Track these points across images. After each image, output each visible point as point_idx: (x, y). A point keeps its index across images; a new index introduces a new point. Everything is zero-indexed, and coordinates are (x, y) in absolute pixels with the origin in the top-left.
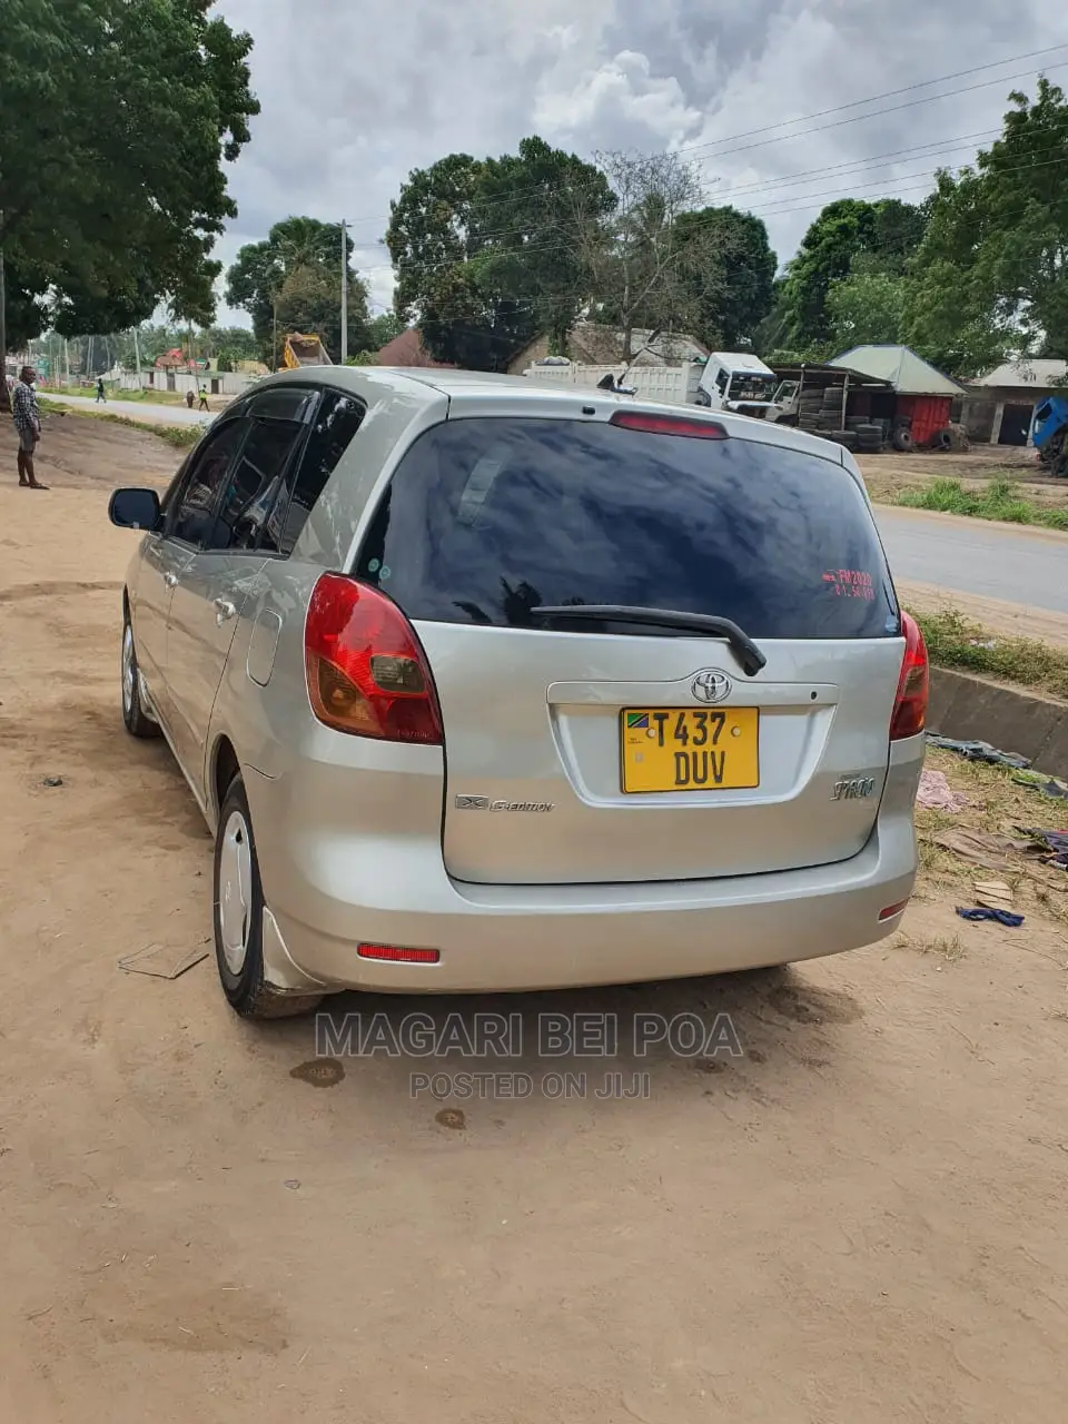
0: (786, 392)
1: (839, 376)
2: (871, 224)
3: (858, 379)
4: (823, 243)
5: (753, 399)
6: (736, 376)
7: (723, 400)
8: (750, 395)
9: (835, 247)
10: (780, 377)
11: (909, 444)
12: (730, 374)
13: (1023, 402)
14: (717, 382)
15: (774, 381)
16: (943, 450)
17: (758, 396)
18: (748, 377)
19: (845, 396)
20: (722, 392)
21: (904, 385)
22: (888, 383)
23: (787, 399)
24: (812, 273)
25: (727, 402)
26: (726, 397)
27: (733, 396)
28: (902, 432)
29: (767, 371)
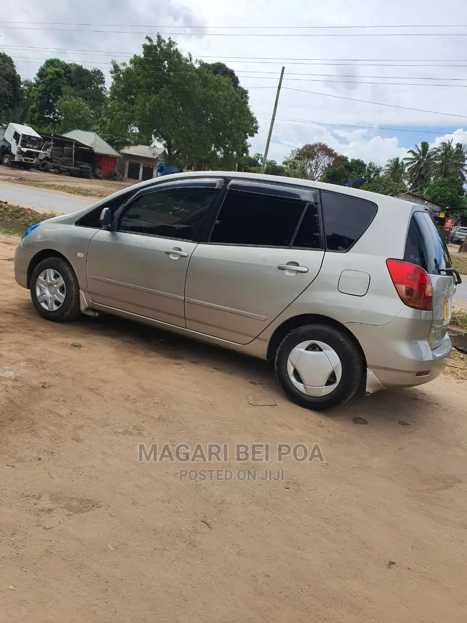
0: (48, 147)
1: (70, 142)
2: (70, 73)
3: (78, 144)
4: (48, 77)
5: (33, 148)
6: (24, 136)
7: (17, 147)
8: (31, 146)
9: (53, 80)
10: (45, 139)
11: (101, 175)
12: (21, 134)
13: (136, 162)
14: (14, 138)
15: (42, 141)
16: (114, 179)
17: (35, 147)
18: (30, 137)
19: (74, 152)
20: (17, 143)
21: (97, 150)
22: (91, 148)
23: (48, 150)
24: (43, 90)
25: (20, 148)
26: (19, 145)
27: (23, 146)
28: (98, 170)
29: (39, 136)
